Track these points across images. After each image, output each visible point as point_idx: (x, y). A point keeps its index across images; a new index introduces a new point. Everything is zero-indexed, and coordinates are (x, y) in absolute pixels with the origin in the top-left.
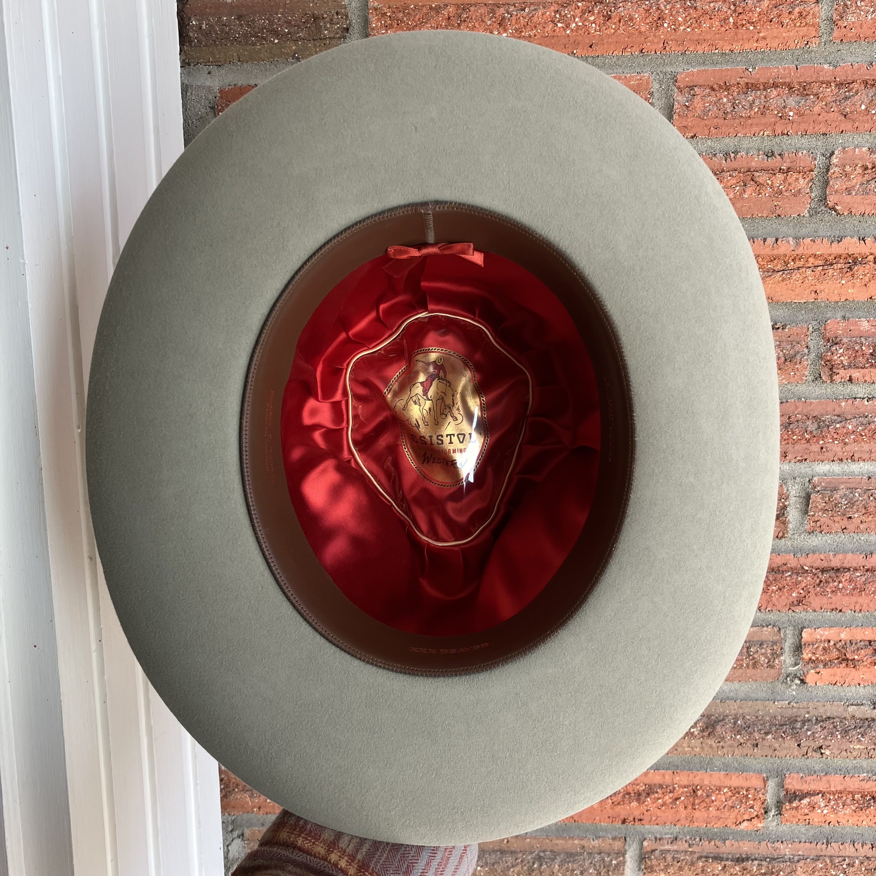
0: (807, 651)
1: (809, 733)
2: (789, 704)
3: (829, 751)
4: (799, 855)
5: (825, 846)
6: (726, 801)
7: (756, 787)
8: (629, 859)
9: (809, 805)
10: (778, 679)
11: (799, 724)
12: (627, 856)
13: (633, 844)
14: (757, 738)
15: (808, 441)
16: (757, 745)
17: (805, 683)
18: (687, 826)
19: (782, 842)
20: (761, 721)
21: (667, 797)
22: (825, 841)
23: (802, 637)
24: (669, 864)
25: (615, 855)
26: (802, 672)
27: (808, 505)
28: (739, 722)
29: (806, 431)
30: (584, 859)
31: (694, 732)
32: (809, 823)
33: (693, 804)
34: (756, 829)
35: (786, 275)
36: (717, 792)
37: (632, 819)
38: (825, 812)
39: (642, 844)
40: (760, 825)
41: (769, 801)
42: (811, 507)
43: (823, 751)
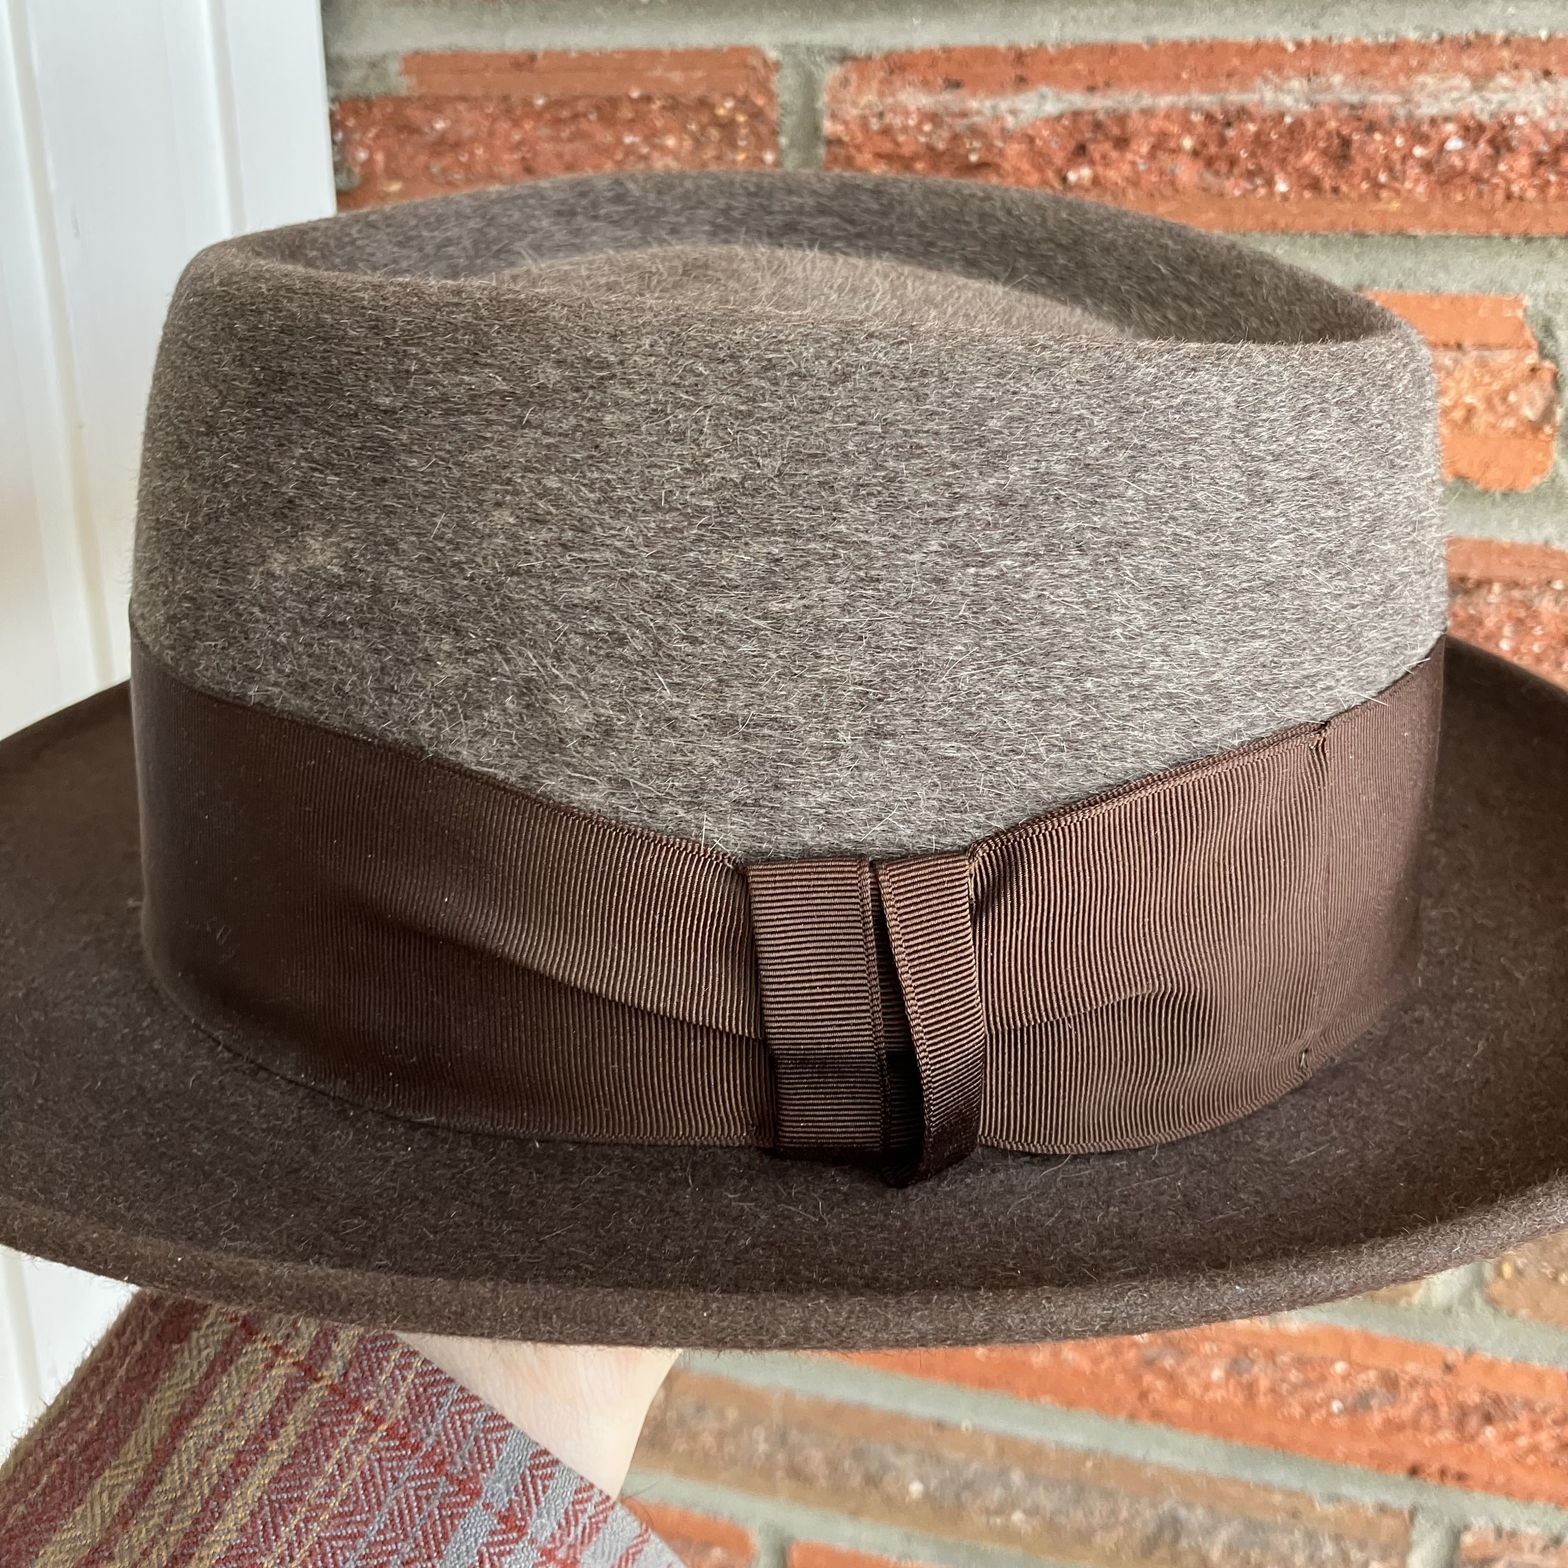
12: (1414, 1558)
13: (1431, 1533)
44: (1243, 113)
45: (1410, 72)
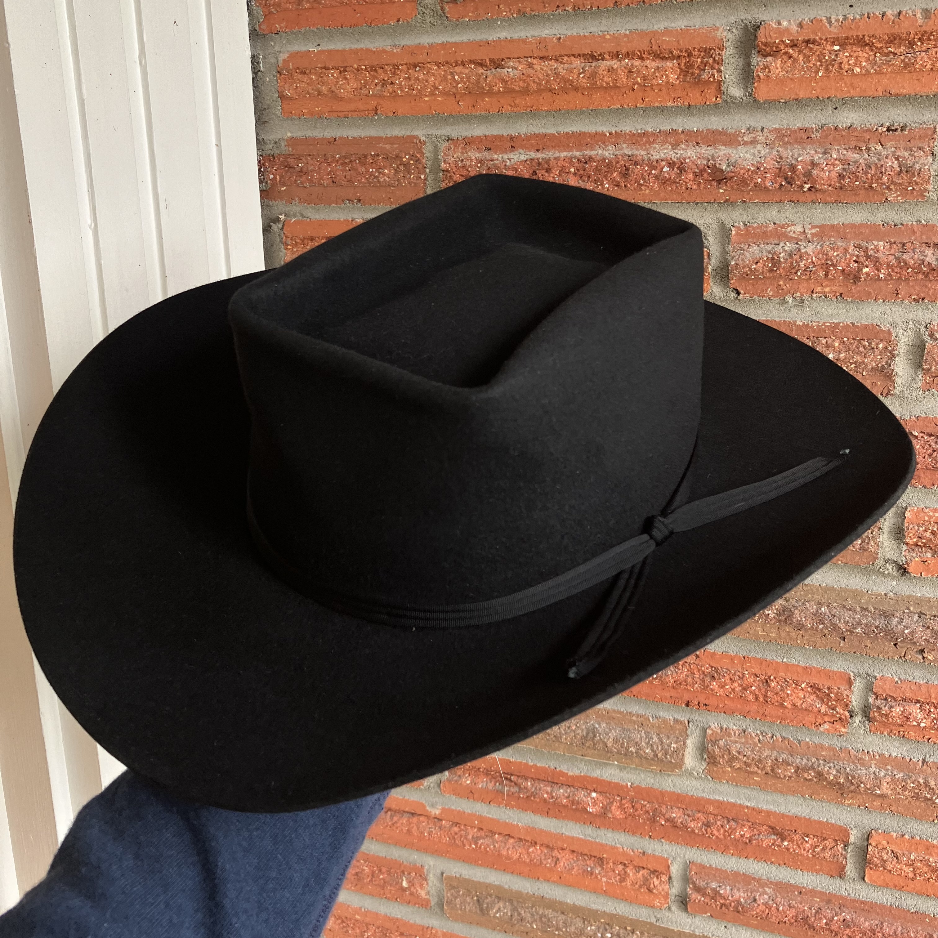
0: (911, 535)
1: (906, 631)
2: (885, 594)
3: (932, 656)
4: (887, 770)
5: (921, 764)
6: (804, 696)
7: (841, 687)
8: (691, 745)
9: (901, 715)
10: (873, 565)
11: (896, 619)
12: (688, 742)
13: (695, 730)
14: (844, 630)
15: (926, 275)
16: (844, 639)
17: (908, 572)
18: (758, 719)
19: (868, 752)
20: (851, 612)
21: (736, 685)
22: (921, 759)
23: (905, 517)
24: (733, 757)
25: (675, 739)
26: (904, 559)
27: (922, 356)
28: (823, 609)
29: (923, 264)
30: (641, 738)
31: (769, 614)
32: (904, 735)
33: (766, 696)
34: (838, 733)
35: (910, 60)
36: (794, 685)
37: (696, 703)
38: (922, 725)
39: (704, 730)
40: (843, 730)
41: (854, 703)
42: (927, 359)
43: (925, 655)
44: (591, 159)
45: (650, 143)
